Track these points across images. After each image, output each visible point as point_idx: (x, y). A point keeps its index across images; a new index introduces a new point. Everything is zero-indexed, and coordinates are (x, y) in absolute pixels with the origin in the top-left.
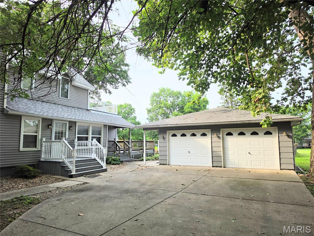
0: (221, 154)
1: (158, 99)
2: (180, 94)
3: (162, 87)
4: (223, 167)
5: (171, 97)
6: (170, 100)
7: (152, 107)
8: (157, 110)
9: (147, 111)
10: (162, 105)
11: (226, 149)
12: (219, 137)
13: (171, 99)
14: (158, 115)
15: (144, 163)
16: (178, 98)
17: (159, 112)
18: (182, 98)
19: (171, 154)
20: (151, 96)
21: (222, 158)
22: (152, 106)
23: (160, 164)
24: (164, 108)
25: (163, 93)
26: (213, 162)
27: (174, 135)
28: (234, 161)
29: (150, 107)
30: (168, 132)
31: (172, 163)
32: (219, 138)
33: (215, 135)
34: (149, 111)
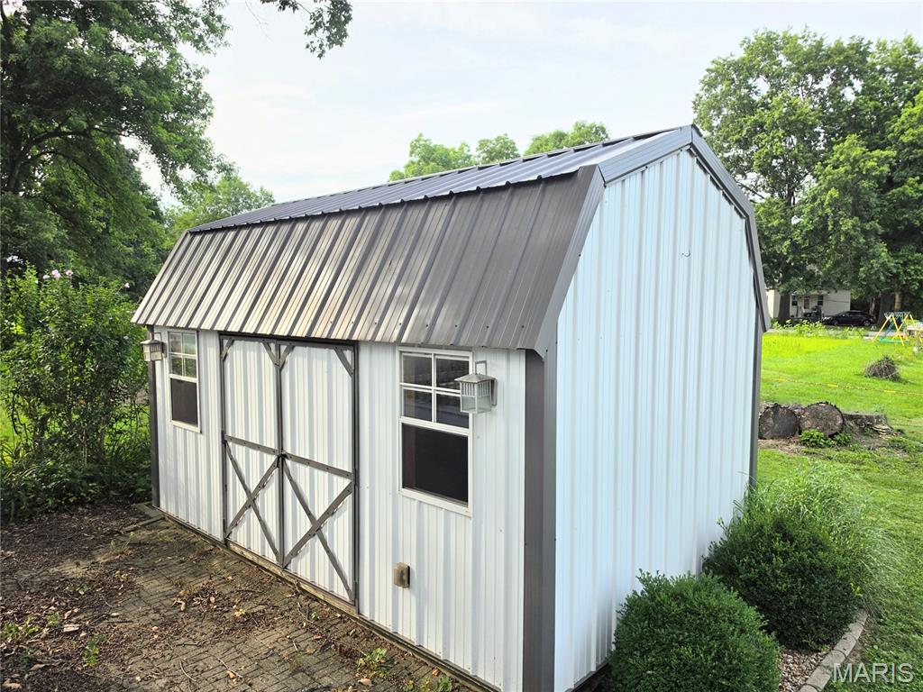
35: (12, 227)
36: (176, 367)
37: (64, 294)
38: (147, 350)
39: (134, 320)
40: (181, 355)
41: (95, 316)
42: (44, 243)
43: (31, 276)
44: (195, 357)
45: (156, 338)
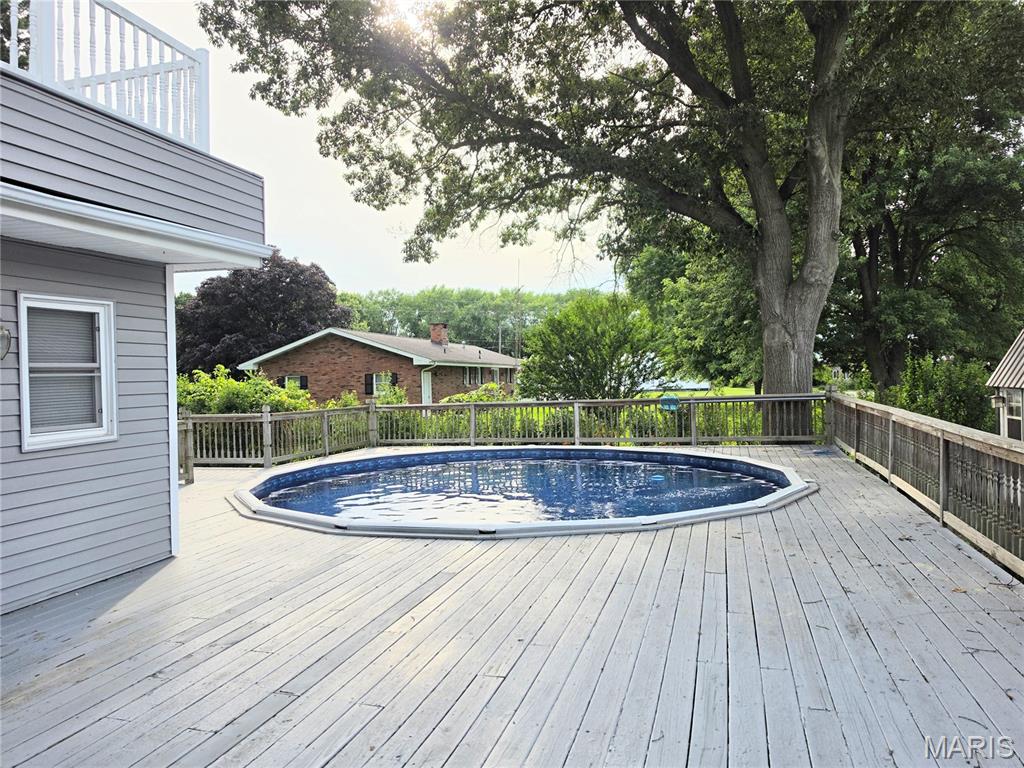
35: (914, 317)
36: (1011, 411)
37: (949, 370)
38: (993, 401)
39: (987, 384)
40: (1013, 404)
41: (966, 383)
42: (937, 326)
43: (929, 359)
44: (1020, 405)
45: (1001, 395)
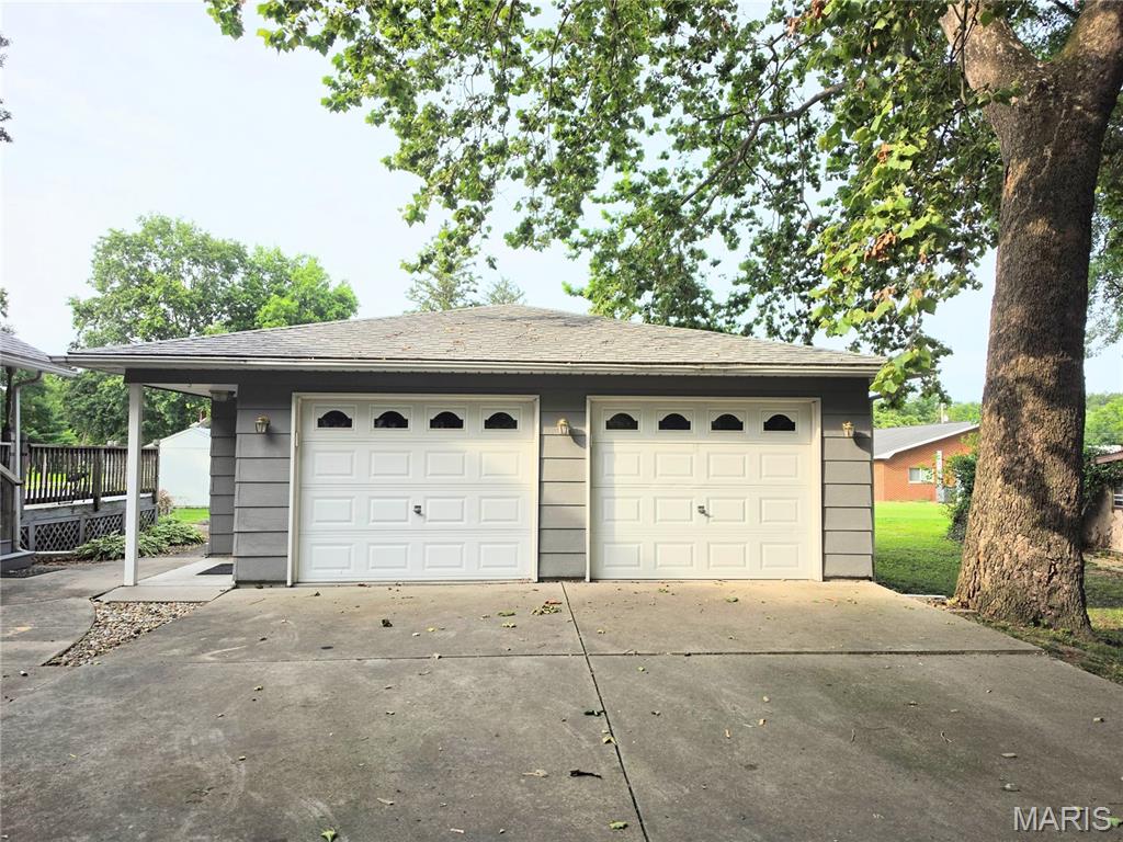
0: (585, 520)
1: (135, 265)
2: (239, 253)
3: (155, 215)
4: (588, 579)
5: (196, 262)
6: (190, 278)
7: (99, 295)
8: (127, 309)
9: (71, 308)
10: (155, 293)
11: (604, 492)
12: (577, 437)
13: (198, 271)
14: (128, 334)
15: (129, 580)
16: (230, 269)
17: (136, 322)
18: (250, 274)
19: (313, 525)
20: (100, 247)
21: (584, 536)
22: (103, 290)
23: (239, 584)
24: (163, 306)
25: (157, 242)
26: (544, 557)
27: (336, 420)
28: (636, 546)
29: (89, 294)
30: (296, 399)
31: (314, 572)
32: (575, 441)
33: (561, 426)
34: (84, 313)
